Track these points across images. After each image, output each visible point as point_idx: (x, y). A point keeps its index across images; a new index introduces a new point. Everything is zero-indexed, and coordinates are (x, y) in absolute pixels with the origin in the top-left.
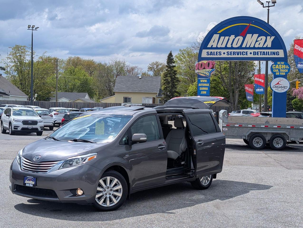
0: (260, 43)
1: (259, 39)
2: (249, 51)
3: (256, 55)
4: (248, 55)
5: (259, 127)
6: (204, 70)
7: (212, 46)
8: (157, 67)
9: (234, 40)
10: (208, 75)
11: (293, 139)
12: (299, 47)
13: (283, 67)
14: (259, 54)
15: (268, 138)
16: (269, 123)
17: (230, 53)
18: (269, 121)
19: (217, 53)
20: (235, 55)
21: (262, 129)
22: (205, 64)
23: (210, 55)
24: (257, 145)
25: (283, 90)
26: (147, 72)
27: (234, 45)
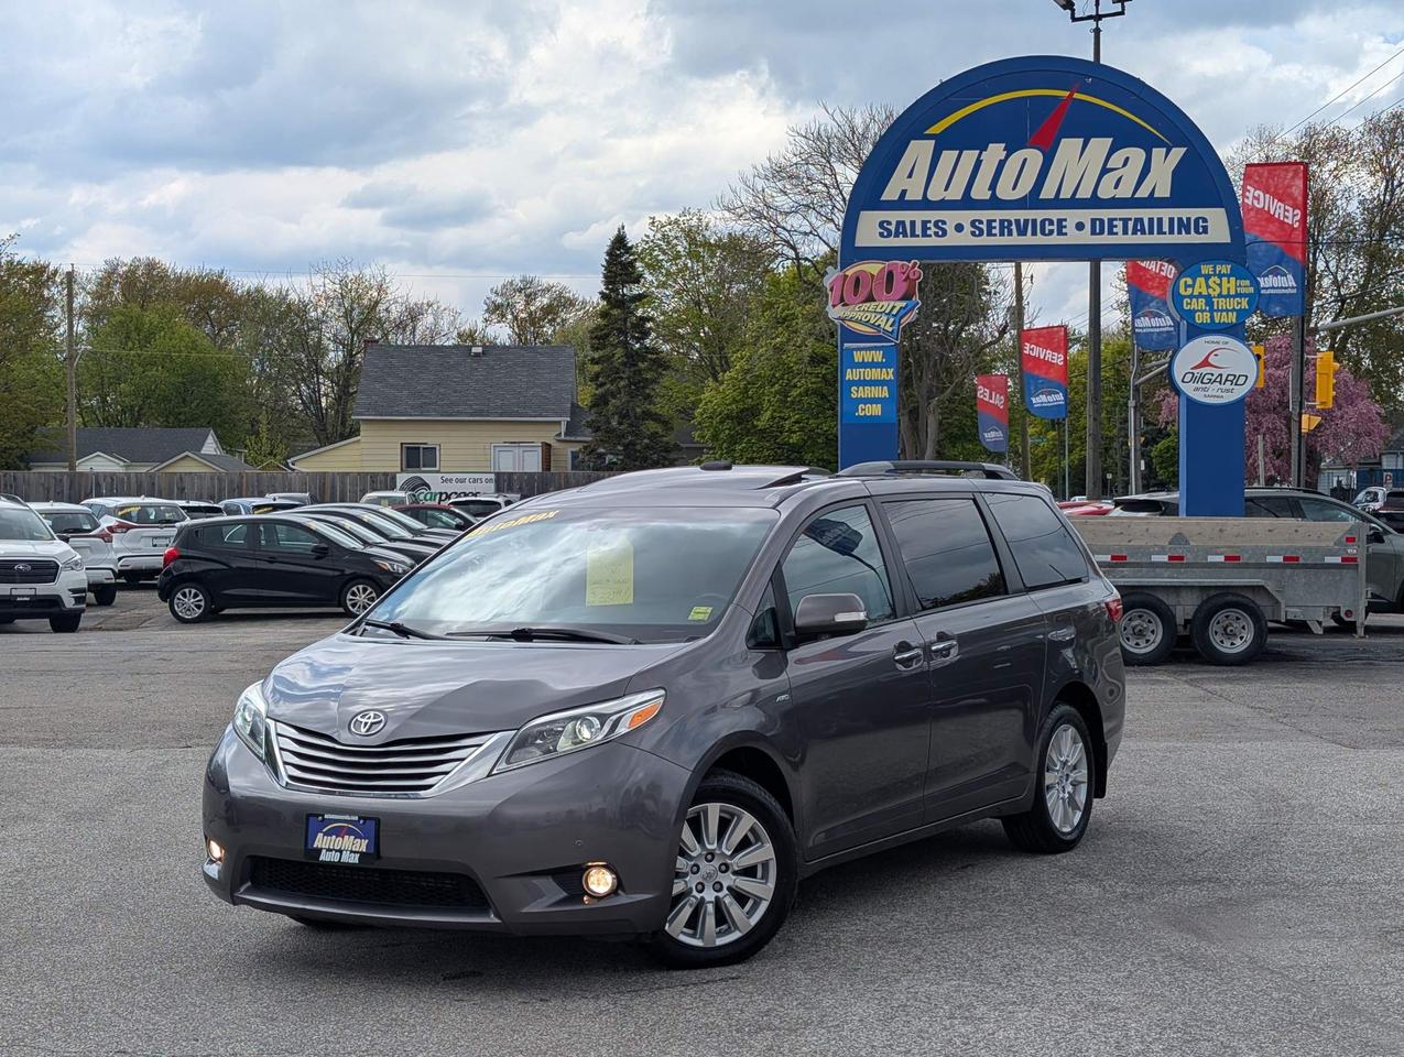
0: (1119, 180)
1: (1117, 159)
2: (1072, 216)
3: (1102, 232)
4: (1066, 234)
5: (1144, 560)
6: (868, 304)
7: (904, 192)
8: (528, 304)
9: (1002, 164)
10: (890, 329)
11: (1295, 613)
12: (1267, 196)
13: (1229, 289)
14: (1119, 229)
15: (1184, 609)
16: (1187, 542)
17: (984, 227)
18: (1184, 532)
19: (928, 225)
20: (1010, 234)
21: (1157, 570)
22: (873, 276)
23: (897, 235)
24: (1137, 644)
25: (1228, 391)
26: (481, 325)
27: (1004, 191)
